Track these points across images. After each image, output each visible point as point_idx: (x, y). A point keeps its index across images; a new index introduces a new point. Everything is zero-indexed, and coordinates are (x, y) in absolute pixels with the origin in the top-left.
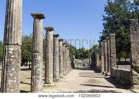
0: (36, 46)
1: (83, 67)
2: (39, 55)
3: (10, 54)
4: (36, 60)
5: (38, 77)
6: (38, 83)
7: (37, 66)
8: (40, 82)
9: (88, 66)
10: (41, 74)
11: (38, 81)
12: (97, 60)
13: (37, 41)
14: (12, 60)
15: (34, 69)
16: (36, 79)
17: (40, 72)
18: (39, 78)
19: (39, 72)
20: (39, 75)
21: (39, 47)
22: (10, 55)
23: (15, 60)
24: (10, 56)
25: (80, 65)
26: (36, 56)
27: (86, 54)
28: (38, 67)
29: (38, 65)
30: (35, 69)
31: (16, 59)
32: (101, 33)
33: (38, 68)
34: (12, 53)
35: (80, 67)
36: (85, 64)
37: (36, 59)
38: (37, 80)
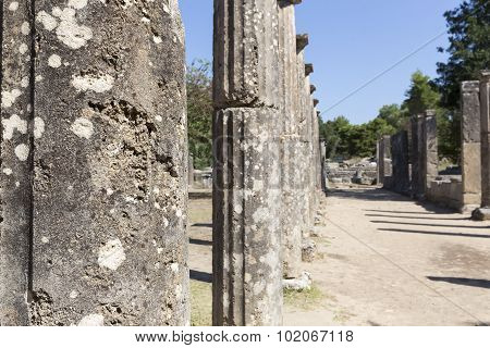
0: (237, 66)
1: (356, 187)
2: (260, 120)
3: (64, 51)
4: (242, 152)
5: (262, 259)
6: (260, 297)
7: (248, 193)
8: (271, 289)
9: (374, 183)
10: (274, 240)
11: (258, 287)
12: (429, 158)
13: (247, 31)
14: (83, 128)
15: (231, 207)
16: (248, 277)
17: (272, 229)
18: (268, 268)
19: (266, 230)
20: (263, 247)
21: (259, 71)
22: (55, 61)
23: (124, 129)
24: (67, 73)
25: (340, 179)
26: (242, 125)
27: (358, 141)
28: (258, 194)
29: (258, 185)
30: (238, 209)
31: (133, 114)
32: (441, 50)
33: (258, 204)
34: (87, 33)
35: (341, 187)
36: (360, 176)
37: (246, 147)
38: (254, 280)
